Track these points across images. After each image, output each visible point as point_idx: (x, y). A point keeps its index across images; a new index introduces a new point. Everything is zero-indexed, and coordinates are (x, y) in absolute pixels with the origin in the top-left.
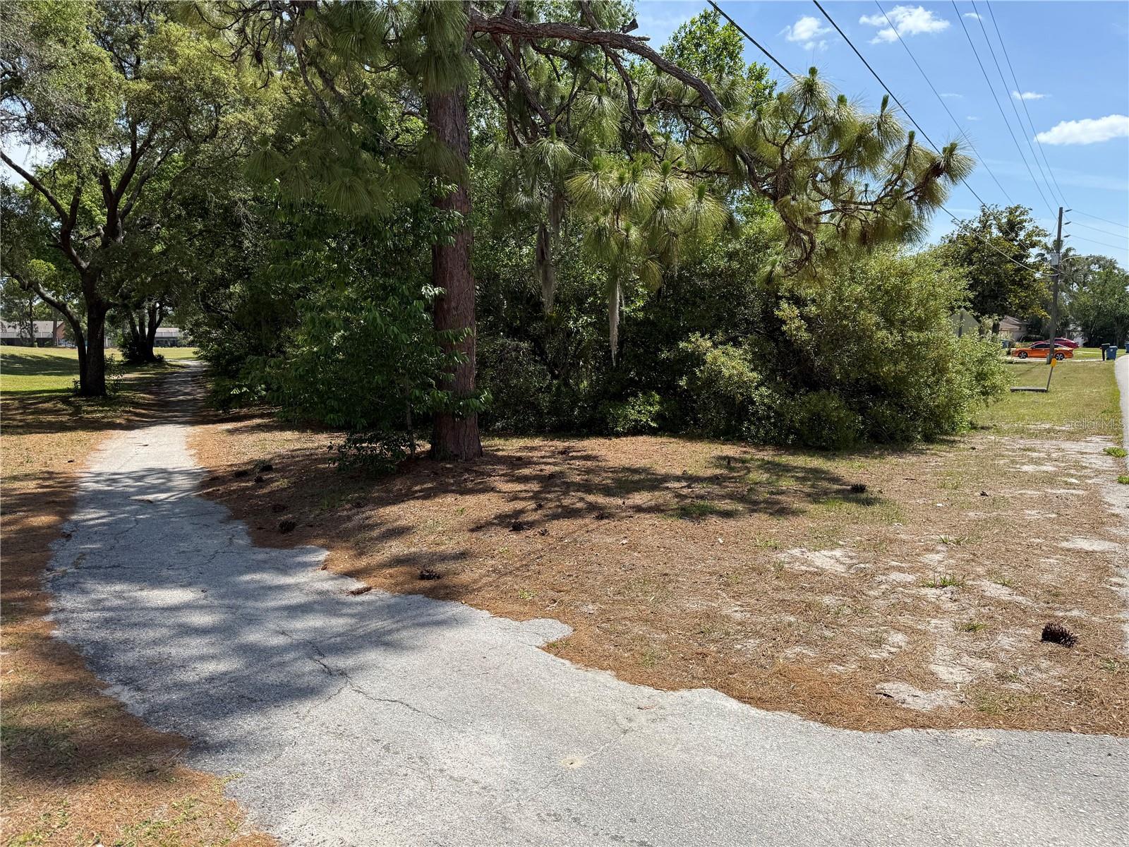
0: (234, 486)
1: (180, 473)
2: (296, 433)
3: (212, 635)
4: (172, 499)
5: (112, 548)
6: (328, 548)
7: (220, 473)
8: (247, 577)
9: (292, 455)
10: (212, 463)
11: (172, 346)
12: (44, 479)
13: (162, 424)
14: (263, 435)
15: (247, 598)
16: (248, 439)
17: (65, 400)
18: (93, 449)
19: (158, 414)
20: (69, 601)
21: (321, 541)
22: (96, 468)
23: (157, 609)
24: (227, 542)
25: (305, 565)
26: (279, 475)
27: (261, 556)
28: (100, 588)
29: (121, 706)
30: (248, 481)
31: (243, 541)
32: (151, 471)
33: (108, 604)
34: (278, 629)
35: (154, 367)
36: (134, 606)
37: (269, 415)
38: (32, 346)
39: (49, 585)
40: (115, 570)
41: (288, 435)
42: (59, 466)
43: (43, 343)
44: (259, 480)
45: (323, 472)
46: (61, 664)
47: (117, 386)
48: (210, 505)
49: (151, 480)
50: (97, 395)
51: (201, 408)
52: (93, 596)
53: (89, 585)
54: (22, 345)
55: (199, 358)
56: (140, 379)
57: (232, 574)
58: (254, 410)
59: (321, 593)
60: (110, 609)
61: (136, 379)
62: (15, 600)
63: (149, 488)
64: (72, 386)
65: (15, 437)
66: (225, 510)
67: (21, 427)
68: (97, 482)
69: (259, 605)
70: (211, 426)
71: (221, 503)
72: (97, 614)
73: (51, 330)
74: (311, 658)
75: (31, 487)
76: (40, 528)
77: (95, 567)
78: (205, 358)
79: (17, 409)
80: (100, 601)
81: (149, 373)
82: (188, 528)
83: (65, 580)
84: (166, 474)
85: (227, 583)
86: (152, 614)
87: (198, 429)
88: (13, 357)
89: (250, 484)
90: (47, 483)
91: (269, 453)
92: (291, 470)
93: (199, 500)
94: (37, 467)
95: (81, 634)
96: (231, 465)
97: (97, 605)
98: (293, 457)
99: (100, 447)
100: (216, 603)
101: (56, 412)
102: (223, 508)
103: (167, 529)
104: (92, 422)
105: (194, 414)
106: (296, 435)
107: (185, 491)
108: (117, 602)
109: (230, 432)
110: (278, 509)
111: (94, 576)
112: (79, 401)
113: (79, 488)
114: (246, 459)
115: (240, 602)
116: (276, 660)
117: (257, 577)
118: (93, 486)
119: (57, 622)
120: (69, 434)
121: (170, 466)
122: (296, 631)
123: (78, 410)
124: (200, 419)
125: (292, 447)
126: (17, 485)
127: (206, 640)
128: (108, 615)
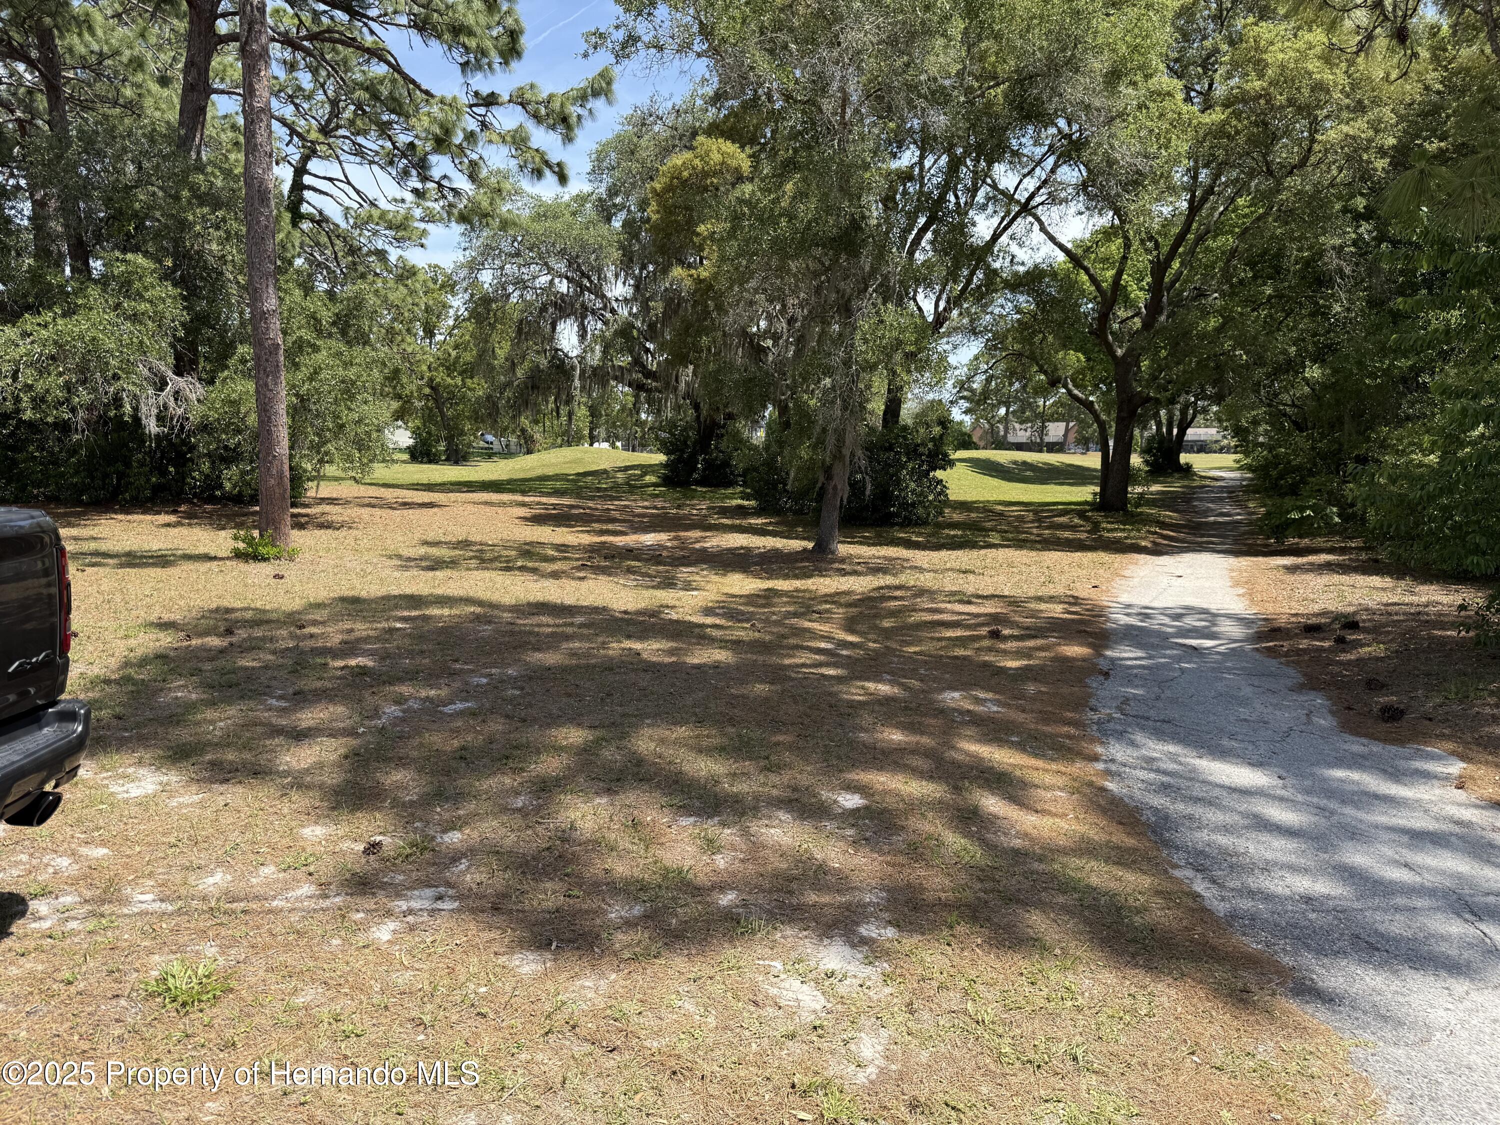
0: (1304, 644)
1: (1228, 616)
2: (1388, 579)
3: (1301, 840)
4: (1222, 649)
5: (1158, 698)
6: (1463, 758)
7: (1282, 621)
8: (1339, 773)
9: (1387, 610)
10: (1270, 609)
11: (1199, 452)
12: (1069, 603)
13: (1194, 550)
14: (1336, 578)
15: (1343, 802)
16: (1319, 581)
17: (1081, 514)
18: (1118, 575)
19: (1190, 538)
20: (1118, 751)
21: (1450, 746)
22: (1125, 598)
23: (1222, 787)
24: (1304, 719)
25: (1427, 776)
26: (1370, 637)
27: (1356, 748)
28: (1151, 744)
29: (1196, 896)
30: (1323, 639)
31: (1324, 722)
32: (1190, 610)
33: (1163, 766)
34: (1397, 857)
35: (1181, 478)
36: (1193, 776)
37: (1343, 551)
38: (1041, 451)
39: (1095, 727)
40: (1165, 726)
41: (1376, 581)
42: (1083, 591)
43: (1053, 448)
44: (1340, 640)
45: (1443, 642)
46: (1121, 823)
47: (1141, 499)
48: (1273, 664)
49: (1191, 621)
50: (1117, 510)
51: (1244, 534)
52: (1144, 752)
53: (1139, 737)
54: (1030, 450)
55: (1239, 469)
56: (1163, 492)
57: (1317, 763)
58: (1319, 542)
59: (1459, 823)
60: (1165, 773)
61: (1158, 493)
62: (1061, 736)
63: (1189, 631)
64: (1090, 498)
65: (1034, 553)
66: (1293, 675)
67: (1039, 542)
68: (1128, 615)
69: (1361, 815)
70: (1260, 559)
71: (1287, 664)
72: (1152, 776)
73: (1062, 432)
74: (1459, 915)
75: (1057, 610)
76: (1074, 659)
77: (1142, 717)
78: (1249, 468)
79: (1032, 522)
80: (1154, 759)
81: (1175, 486)
82: (1247, 691)
83: (1111, 725)
84: (1212, 616)
85: (1312, 775)
86: (1217, 792)
87: (1245, 562)
88: (1025, 463)
89: (1326, 644)
90: (1073, 609)
91: (1350, 604)
92: (1389, 632)
93: (1258, 656)
94: (1058, 590)
95: (1138, 794)
96: (1296, 615)
97: (1149, 763)
98: (1390, 614)
99: (1127, 573)
100: (1300, 798)
101: (1073, 528)
102: (1291, 672)
103: (1219, 686)
104: (1113, 543)
105: (1236, 542)
106: (1388, 582)
107: (1235, 641)
108: (1172, 766)
109: (1292, 569)
110: (1373, 685)
111: (1143, 728)
112: (1097, 516)
113: (1108, 620)
114: (1316, 608)
115: (1333, 805)
116: (1400, 901)
117: (1355, 776)
118: (1124, 620)
119: (1108, 773)
120: (1089, 554)
121: (1213, 607)
122: (1429, 869)
123: (1096, 528)
124: (1244, 548)
125: (1385, 600)
126: (1043, 606)
127: (1291, 845)
128: (1165, 779)
